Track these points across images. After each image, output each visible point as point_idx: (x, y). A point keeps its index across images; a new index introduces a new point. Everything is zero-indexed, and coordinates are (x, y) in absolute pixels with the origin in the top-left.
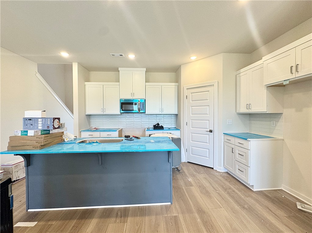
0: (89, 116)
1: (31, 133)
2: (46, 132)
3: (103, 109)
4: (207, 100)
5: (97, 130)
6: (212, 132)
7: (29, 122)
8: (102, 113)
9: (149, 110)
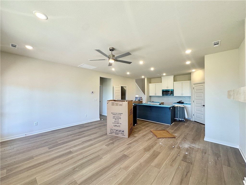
0: (150, 96)
1: (137, 100)
2: (139, 100)
3: (155, 94)
4: (202, 90)
5: (153, 102)
6: (204, 106)
7: (136, 98)
8: (155, 95)
9: (175, 94)
